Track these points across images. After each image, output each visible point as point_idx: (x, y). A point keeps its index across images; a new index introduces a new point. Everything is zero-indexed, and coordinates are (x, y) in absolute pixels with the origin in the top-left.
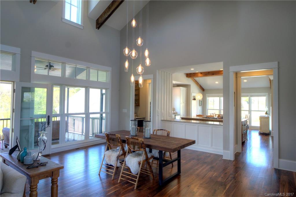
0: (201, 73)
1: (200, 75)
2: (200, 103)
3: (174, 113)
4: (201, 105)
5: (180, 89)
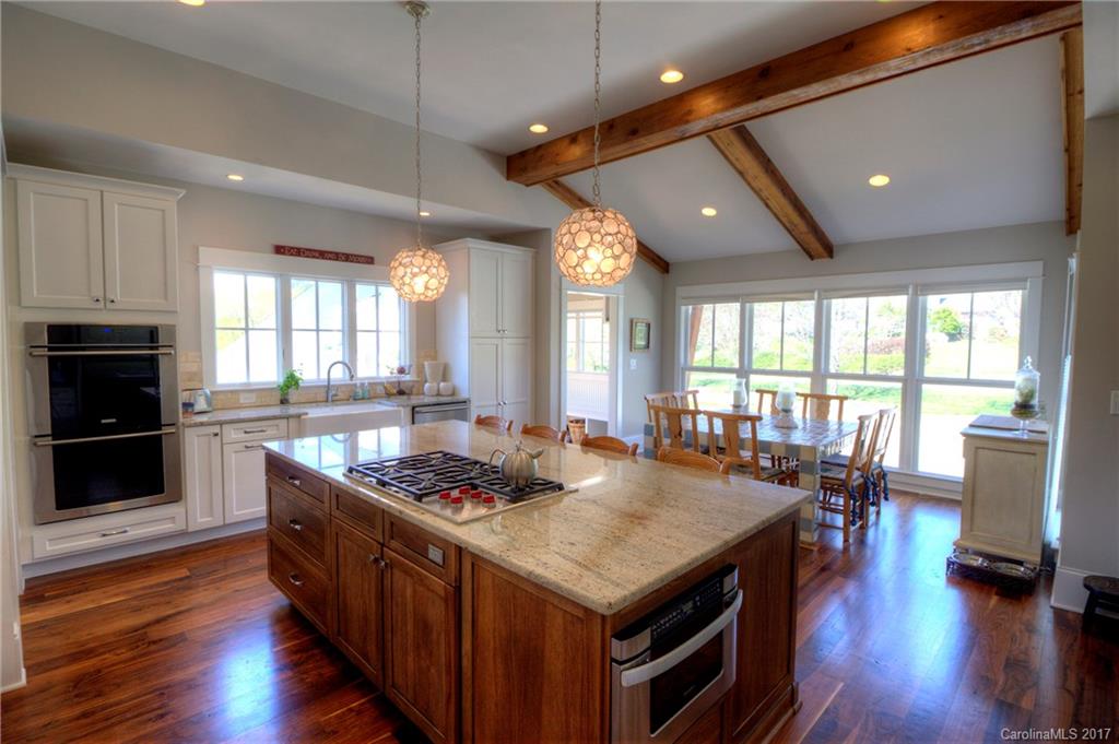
0: (573, 139)
2: (640, 335)
3: (438, 390)
4: (648, 347)
5: (469, 248)
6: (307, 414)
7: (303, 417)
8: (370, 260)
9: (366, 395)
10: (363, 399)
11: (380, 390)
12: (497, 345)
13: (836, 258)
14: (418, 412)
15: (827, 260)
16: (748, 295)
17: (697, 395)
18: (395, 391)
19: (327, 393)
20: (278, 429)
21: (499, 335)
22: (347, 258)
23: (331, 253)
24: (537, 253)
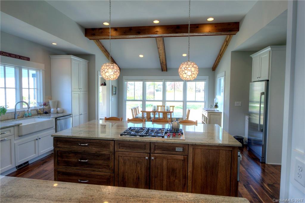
0: (116, 29)
1: (112, 33)
2: (114, 90)
3: (57, 112)
4: (116, 94)
5: (71, 59)
6: (21, 124)
7: (20, 125)
8: (28, 59)
9: (30, 115)
10: (29, 116)
11: (35, 112)
12: (79, 94)
13: (168, 71)
14: (58, 120)
15: (166, 72)
16: (145, 80)
17: (139, 108)
18: (42, 113)
19: (15, 115)
20: (10, 132)
21: (79, 90)
22: (20, 57)
23: (14, 55)
24: (89, 62)
